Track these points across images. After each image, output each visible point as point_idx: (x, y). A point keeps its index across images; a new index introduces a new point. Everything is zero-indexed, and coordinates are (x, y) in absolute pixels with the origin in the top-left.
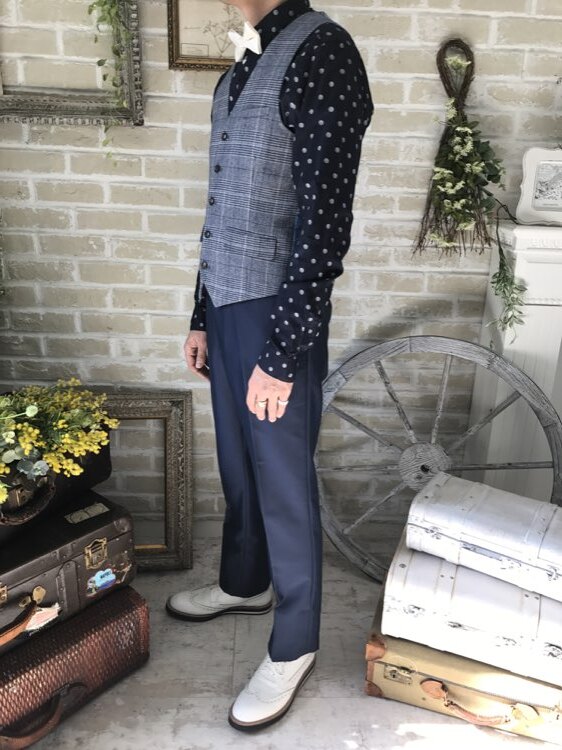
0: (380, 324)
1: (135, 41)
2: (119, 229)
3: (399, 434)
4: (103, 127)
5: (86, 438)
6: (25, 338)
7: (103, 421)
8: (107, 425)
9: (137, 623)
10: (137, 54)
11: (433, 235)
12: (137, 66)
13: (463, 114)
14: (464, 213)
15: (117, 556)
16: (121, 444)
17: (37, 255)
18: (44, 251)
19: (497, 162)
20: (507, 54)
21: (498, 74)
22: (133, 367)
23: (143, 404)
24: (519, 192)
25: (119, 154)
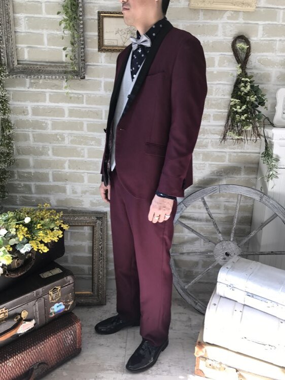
0: (204, 178)
1: (82, 38)
2: (72, 130)
3: (214, 236)
4: (65, 80)
5: (51, 234)
6: (24, 184)
7: (60, 225)
8: (62, 228)
9: (75, 332)
10: (83, 44)
11: (230, 133)
12: (82, 50)
13: (245, 72)
14: (246, 121)
15: (66, 296)
16: (71, 239)
17: (31, 142)
18: (35, 141)
19: (263, 95)
20: (267, 42)
21: (263, 52)
22: (78, 199)
23: (82, 218)
24: (275, 111)
25: (73, 93)
